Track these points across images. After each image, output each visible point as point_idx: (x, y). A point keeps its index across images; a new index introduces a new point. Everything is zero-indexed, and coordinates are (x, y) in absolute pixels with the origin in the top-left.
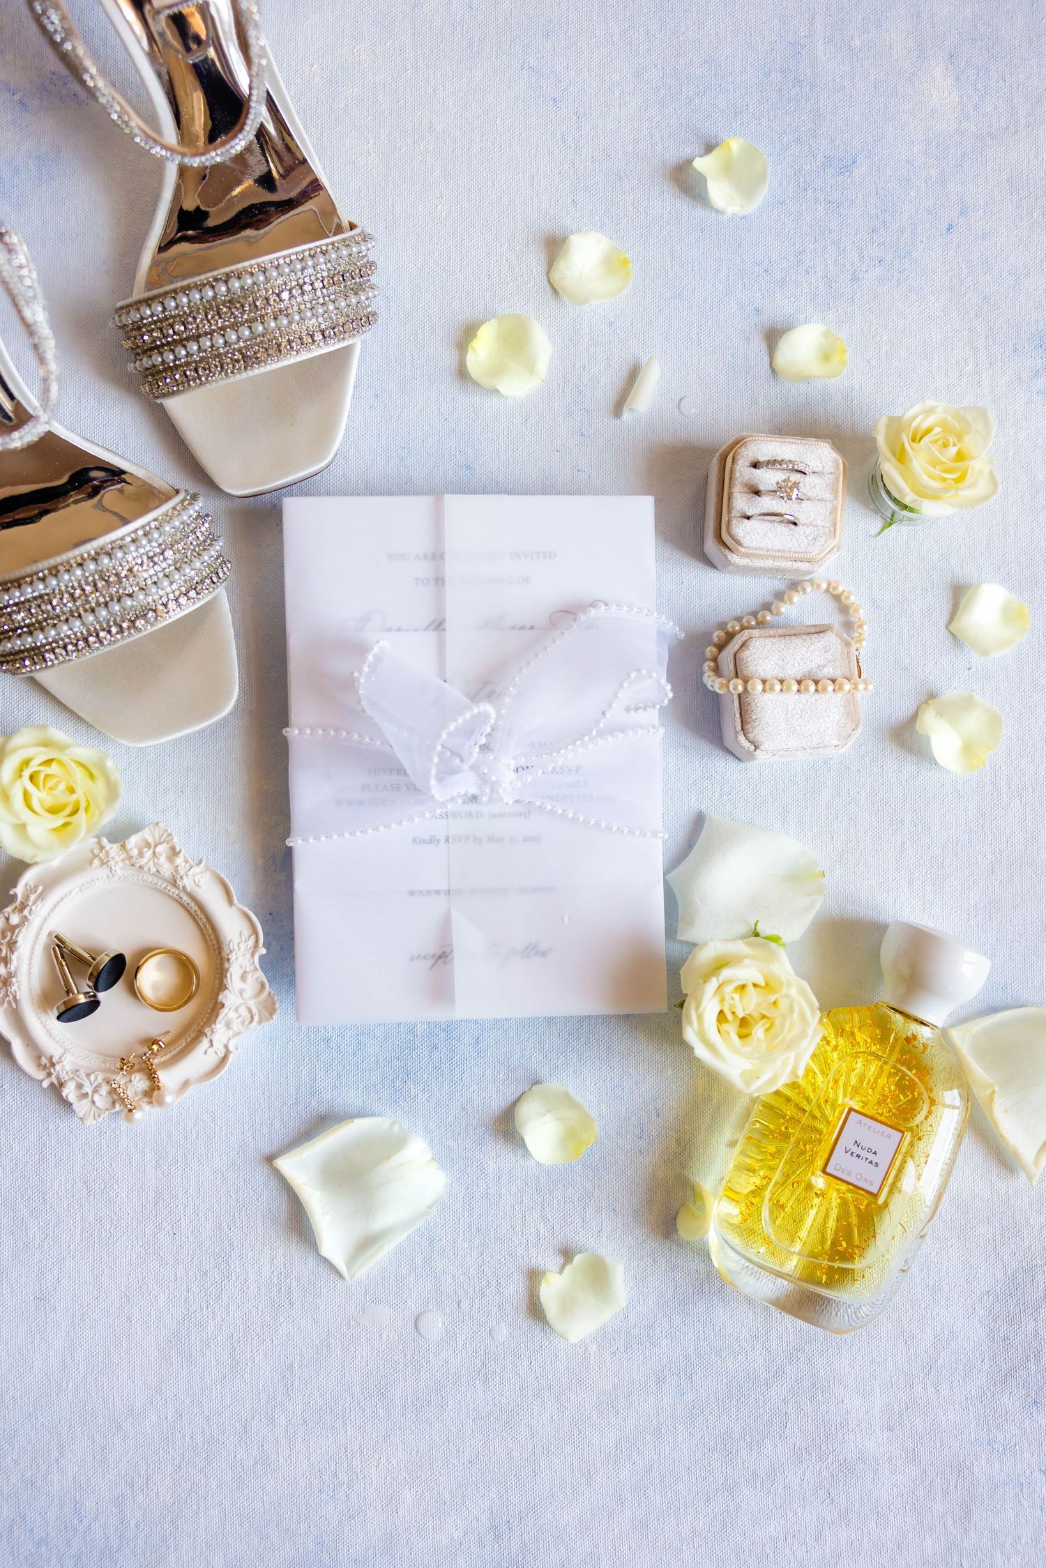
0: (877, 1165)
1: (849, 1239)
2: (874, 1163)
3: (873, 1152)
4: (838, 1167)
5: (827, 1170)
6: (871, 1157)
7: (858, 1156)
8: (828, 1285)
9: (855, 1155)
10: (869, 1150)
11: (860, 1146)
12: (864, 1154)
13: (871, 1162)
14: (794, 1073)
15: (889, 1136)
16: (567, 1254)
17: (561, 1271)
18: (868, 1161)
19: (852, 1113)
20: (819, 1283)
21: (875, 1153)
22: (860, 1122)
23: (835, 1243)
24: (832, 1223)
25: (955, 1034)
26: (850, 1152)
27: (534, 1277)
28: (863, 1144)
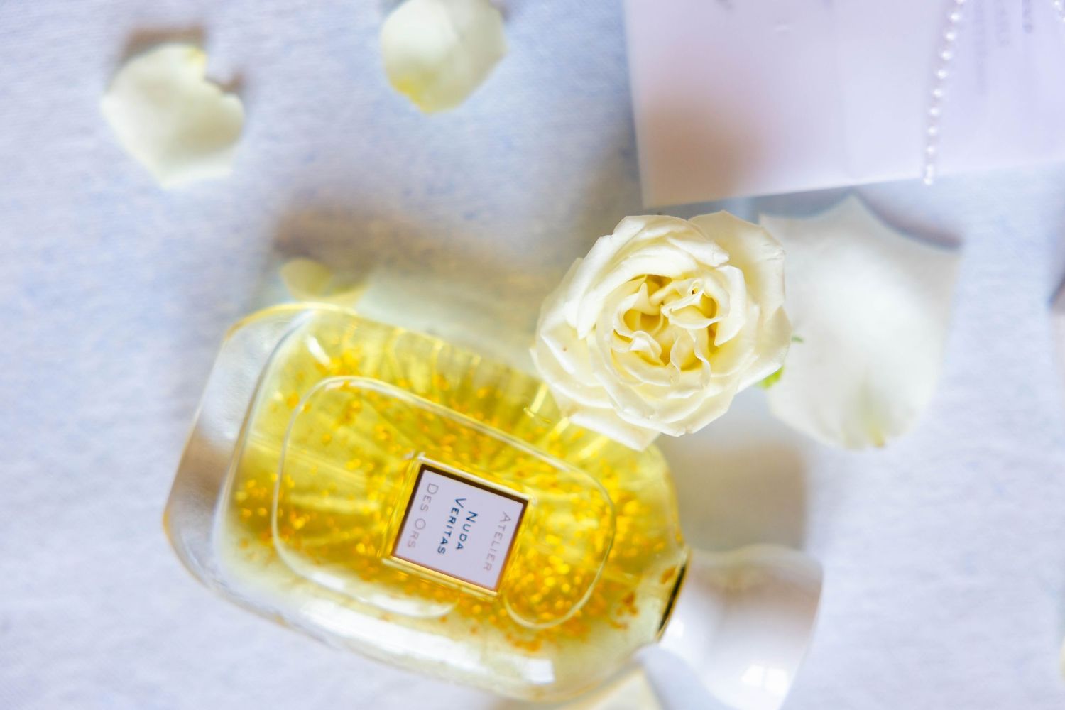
0: (441, 551)
1: (308, 531)
2: (443, 546)
3: (461, 543)
4: (432, 489)
5: (426, 473)
6: (453, 541)
7: (453, 520)
8: (235, 505)
9: (454, 514)
10: (463, 537)
11: (468, 522)
12: (457, 529)
13: (444, 542)
14: (573, 409)
15: (488, 567)
16: (236, 85)
17: (210, 79)
18: (446, 537)
19: (520, 506)
20: (235, 489)
21: (460, 547)
22: (507, 519)
23: (299, 511)
24: (326, 503)
25: (634, 684)
26: (457, 506)
27: (195, 35)
28: (474, 529)
